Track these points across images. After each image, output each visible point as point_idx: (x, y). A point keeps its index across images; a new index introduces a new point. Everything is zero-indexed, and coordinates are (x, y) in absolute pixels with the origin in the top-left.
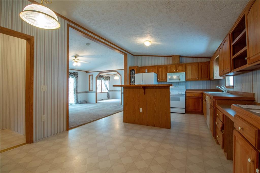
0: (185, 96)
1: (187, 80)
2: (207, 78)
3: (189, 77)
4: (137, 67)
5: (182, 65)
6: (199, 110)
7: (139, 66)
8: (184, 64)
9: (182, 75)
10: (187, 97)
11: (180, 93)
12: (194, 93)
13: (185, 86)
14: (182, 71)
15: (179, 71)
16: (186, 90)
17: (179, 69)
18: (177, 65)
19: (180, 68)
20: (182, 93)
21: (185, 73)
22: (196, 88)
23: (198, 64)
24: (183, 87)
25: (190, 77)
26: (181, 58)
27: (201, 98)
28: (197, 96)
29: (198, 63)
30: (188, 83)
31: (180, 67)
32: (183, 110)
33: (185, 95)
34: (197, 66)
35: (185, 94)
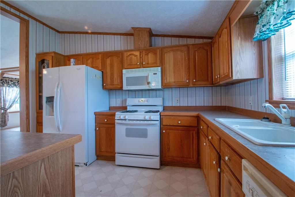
0: (159, 125)
1: (165, 86)
2: (208, 80)
3: (168, 78)
4: (53, 55)
5: (154, 52)
6: (190, 158)
7: (66, 54)
8: (158, 48)
9: (154, 74)
10: (164, 125)
11: (147, 118)
12: (180, 118)
13: (161, 99)
14: (154, 65)
15: (148, 64)
16: (164, 107)
17: (148, 60)
18: (144, 52)
19: (151, 57)
20: (152, 118)
21: (159, 68)
22: (184, 103)
23: (188, 48)
24: (157, 102)
25: (171, 79)
26: (153, 38)
27: (196, 129)
28: (186, 125)
29: (187, 46)
30: (167, 93)
31: (150, 55)
32: (155, 159)
33: (158, 123)
34: (186, 52)
35: (159, 119)
